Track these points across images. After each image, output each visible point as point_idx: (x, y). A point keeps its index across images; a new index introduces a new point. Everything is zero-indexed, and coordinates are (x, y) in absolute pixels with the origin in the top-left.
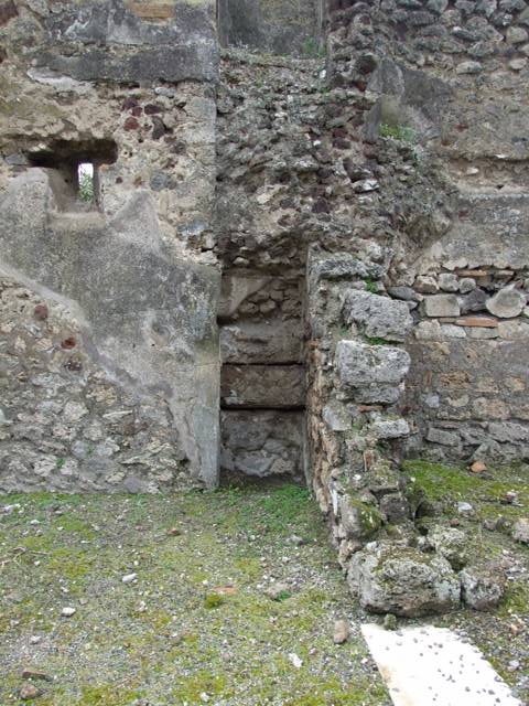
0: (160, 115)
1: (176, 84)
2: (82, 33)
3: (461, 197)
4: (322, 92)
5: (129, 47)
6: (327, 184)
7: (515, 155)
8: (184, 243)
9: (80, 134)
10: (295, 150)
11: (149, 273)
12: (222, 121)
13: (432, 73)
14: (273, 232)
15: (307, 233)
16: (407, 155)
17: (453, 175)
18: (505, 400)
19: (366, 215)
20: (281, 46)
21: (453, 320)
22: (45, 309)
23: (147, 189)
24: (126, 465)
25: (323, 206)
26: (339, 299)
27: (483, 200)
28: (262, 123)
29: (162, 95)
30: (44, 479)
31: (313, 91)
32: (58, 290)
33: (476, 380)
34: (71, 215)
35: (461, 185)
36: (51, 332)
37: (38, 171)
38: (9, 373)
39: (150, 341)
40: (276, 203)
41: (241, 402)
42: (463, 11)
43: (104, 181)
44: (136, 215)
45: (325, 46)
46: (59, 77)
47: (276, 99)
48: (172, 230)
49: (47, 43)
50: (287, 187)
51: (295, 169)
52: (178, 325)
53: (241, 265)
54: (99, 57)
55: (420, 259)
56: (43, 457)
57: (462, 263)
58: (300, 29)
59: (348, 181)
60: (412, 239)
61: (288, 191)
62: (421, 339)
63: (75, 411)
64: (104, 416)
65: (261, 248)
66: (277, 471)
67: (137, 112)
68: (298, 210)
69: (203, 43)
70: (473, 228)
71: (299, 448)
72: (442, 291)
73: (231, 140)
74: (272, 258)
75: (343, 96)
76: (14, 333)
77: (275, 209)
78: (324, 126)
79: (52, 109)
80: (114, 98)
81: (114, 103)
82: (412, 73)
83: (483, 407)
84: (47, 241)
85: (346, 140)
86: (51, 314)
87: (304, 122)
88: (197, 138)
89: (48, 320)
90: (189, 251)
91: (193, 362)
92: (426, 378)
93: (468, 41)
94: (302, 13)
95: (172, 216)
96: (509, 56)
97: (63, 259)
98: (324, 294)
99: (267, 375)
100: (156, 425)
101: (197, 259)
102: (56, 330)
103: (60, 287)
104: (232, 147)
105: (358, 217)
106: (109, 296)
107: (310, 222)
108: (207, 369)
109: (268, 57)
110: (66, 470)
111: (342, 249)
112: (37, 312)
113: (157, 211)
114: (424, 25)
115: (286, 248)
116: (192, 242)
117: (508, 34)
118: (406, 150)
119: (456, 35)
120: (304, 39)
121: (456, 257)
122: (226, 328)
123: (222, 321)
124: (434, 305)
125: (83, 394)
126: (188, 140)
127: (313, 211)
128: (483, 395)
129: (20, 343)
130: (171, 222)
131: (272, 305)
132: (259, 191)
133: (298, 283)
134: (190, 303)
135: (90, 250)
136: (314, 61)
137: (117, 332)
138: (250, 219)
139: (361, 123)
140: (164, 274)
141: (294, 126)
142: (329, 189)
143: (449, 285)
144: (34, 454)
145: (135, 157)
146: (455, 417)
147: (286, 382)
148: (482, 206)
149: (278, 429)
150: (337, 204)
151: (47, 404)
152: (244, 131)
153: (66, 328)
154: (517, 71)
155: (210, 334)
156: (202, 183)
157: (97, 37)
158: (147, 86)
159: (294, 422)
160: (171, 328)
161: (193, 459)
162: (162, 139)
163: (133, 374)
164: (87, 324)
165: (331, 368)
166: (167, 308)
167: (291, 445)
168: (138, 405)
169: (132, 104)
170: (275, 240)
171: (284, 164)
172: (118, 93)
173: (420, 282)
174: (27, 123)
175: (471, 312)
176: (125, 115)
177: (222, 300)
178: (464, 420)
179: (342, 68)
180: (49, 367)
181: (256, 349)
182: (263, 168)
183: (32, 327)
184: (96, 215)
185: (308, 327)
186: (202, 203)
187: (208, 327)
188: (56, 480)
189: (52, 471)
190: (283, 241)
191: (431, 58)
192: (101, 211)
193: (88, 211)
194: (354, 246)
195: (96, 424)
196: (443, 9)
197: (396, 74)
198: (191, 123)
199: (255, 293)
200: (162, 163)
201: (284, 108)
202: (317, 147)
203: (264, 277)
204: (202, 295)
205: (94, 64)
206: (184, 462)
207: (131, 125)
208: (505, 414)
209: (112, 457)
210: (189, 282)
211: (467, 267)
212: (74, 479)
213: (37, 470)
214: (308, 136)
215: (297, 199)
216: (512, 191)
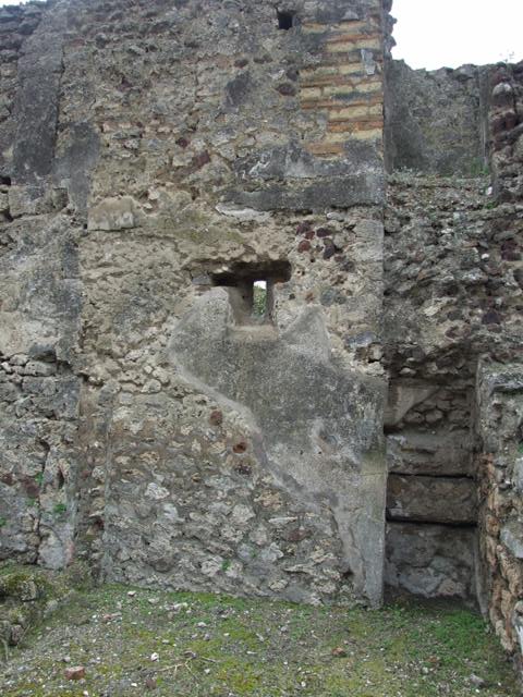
0: (330, 237)
1: (346, 209)
2: (263, 172)
4: (488, 208)
5: (304, 180)
6: (497, 296)
8: (352, 355)
9: (259, 257)
10: (463, 264)
11: (318, 383)
12: (389, 239)
14: (441, 343)
15: (477, 344)
20: (444, 168)
22: (220, 414)
23: (319, 305)
24: (289, 573)
25: (493, 317)
26: (515, 413)
28: (429, 239)
29: (333, 219)
30: (210, 580)
31: (480, 207)
32: (233, 397)
34: (247, 329)
36: (224, 436)
37: (220, 289)
38: (185, 473)
39: (317, 449)
40: (443, 315)
41: (407, 515)
43: (279, 297)
44: (307, 329)
45: (490, 164)
46: (242, 209)
47: (442, 217)
48: (340, 342)
49: (234, 182)
50: (455, 299)
51: (463, 282)
52: (345, 434)
53: (408, 375)
54: (277, 191)
56: (210, 557)
58: (463, 150)
59: (520, 292)
61: (456, 304)
63: (243, 514)
64: (271, 521)
65: (429, 359)
66: (445, 592)
67: (310, 235)
68: (468, 322)
69: (371, 172)
71: (470, 569)
73: (399, 257)
74: (440, 368)
75: (511, 210)
76: (192, 436)
77: (442, 321)
78: (491, 239)
79: (235, 236)
80: (289, 224)
81: (289, 229)
84: (225, 352)
85: (517, 251)
86: (226, 419)
87: (471, 237)
88: (365, 256)
89: (223, 425)
90: (356, 362)
91: (359, 471)
94: (464, 136)
95: (341, 329)
97: (239, 368)
98: (498, 407)
99: (434, 487)
100: (321, 534)
101: (364, 370)
102: (229, 434)
103: (235, 394)
104: (399, 264)
106: (279, 404)
107: (480, 333)
108: (373, 479)
109: (433, 178)
110: (231, 573)
111: (515, 360)
112: (213, 417)
113: (326, 324)
115: (454, 359)
116: (360, 354)
120: (467, 159)
122: (391, 437)
123: (389, 430)
125: (251, 498)
126: (358, 259)
127: (483, 322)
129: (196, 446)
130: (339, 334)
131: (438, 415)
132: (426, 303)
133: (467, 393)
134: (357, 413)
135: (264, 360)
136: (479, 179)
137: (286, 439)
138: (418, 331)
140: (333, 384)
141: (461, 241)
142: (499, 301)
144: (202, 554)
145: (307, 276)
147: (455, 496)
149: (447, 546)
150: (509, 314)
151: (217, 505)
152: (411, 248)
153: (238, 433)
155: (377, 444)
156: (371, 297)
157: (276, 174)
158: (319, 213)
159: (464, 540)
160: (338, 436)
161: (358, 572)
162: (332, 258)
163: (300, 480)
164: (258, 431)
165: (510, 487)
166: (335, 417)
167: (461, 565)
168: (303, 512)
169: (305, 229)
170: (443, 351)
171: (452, 278)
172: (293, 219)
174: (213, 249)
176: (299, 239)
177: (388, 409)
179: (510, 183)
180: (221, 469)
181: (421, 460)
182: (430, 283)
183: (208, 431)
184: (269, 328)
185: (479, 438)
186: (370, 317)
187: (374, 438)
188: (221, 582)
189: (218, 573)
190: (451, 352)
192: (274, 324)
193: (262, 324)
195: (262, 528)
198: (360, 243)
199: (421, 403)
200: (332, 280)
201: (451, 225)
202: (485, 260)
203: (431, 387)
204: (369, 405)
205: (273, 196)
206: (348, 574)
207: (304, 247)
209: (276, 563)
210: (356, 392)
212: (238, 582)
213: (204, 570)
214: (475, 249)
215: (465, 311)
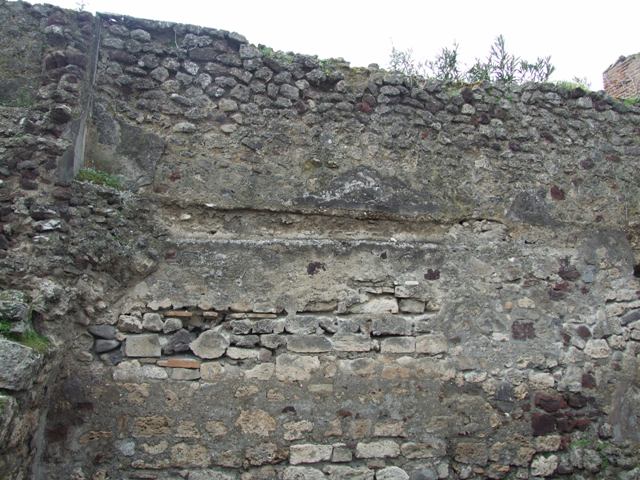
3: (168, 240)
4: (17, 137)
6: (5, 222)
7: (223, 204)
13: (149, 129)
16: (112, 199)
17: (167, 219)
18: (206, 446)
19: (41, 253)
21: (154, 361)
27: (190, 244)
31: (11, 135)
33: (176, 424)
35: (175, 229)
42: (181, 82)
55: (124, 298)
57: (166, 303)
59: (29, 220)
60: (116, 278)
62: (118, 380)
70: (179, 270)
72: (145, 330)
75: (32, 142)
78: (13, 167)
82: (130, 128)
83: (182, 453)
92: (121, 423)
93: (185, 106)
96: (221, 121)
105: (34, 256)
111: (13, 286)
114: (147, 90)
117: (220, 104)
118: (110, 195)
119: (174, 100)
121: (161, 297)
124: (134, 345)
128: (183, 440)
139: (54, 167)
142: (7, 227)
143: (151, 324)
146: (151, 466)
148: (190, 249)
150: (19, 241)
154: (228, 134)
173: (122, 321)
175: (174, 353)
178: (162, 469)
179: (39, 117)
191: (149, 117)
194: (28, 284)
196: (163, 79)
197: (113, 128)
208: (205, 462)
211: (171, 308)
216: (223, 236)
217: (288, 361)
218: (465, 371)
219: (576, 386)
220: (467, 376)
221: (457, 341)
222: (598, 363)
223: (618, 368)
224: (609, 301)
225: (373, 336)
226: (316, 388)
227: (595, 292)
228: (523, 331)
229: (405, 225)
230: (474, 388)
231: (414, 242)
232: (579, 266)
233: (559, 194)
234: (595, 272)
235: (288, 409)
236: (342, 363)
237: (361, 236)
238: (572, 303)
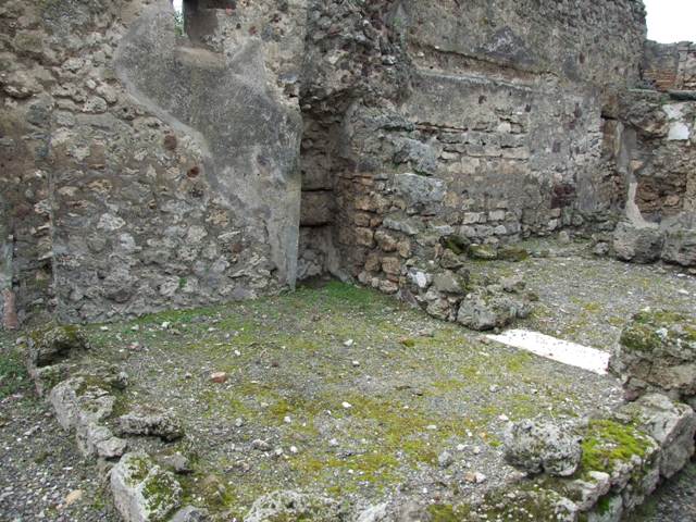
3: (418, 73)
6: (369, 55)
7: (443, 48)
8: (282, 89)
10: (355, 25)
11: (257, 113)
14: (337, 87)
15: (357, 90)
17: (412, 55)
22: (174, 138)
23: (259, 39)
24: (234, 278)
30: (169, 299)
32: (186, 122)
36: (178, 161)
38: (141, 200)
39: (257, 171)
40: (339, 65)
43: (227, 25)
44: (250, 60)
48: (274, 77)
50: (348, 54)
51: (355, 40)
52: (277, 158)
56: (168, 278)
59: (380, 55)
61: (347, 57)
63: (196, 234)
64: (220, 237)
65: (325, 98)
66: (312, 274)
68: (353, 72)
70: (422, 95)
71: (325, 255)
73: (317, 8)
74: (326, 106)
76: (145, 162)
77: (338, 69)
78: (368, 9)
84: (177, 73)
85: (379, 22)
86: (180, 144)
87: (358, 4)
89: (178, 150)
90: (284, 96)
91: (285, 189)
95: (276, 65)
97: (191, 92)
98: (382, 139)
99: (308, 199)
100: (257, 242)
101: (288, 103)
102: (183, 160)
103: (188, 119)
104: (318, 14)
105: (384, 82)
106: (227, 131)
107: (361, 82)
110: (188, 288)
112: (166, 142)
113: (264, 58)
115: (337, 100)
116: (287, 89)
125: (203, 219)
127: (362, 74)
129: (151, 172)
130: (274, 69)
131: (311, 143)
132: (330, 52)
134: (285, 140)
135: (213, 87)
137: (233, 163)
138: (324, 75)
139: (386, 11)
140: (268, 115)
141: (353, 5)
144: (160, 277)
145: (251, 8)
147: (319, 205)
149: (313, 241)
150: (371, 70)
151: (173, 229)
153: (192, 158)
156: (297, 40)
159: (322, 235)
160: (272, 160)
161: (281, 267)
163: (243, 199)
164: (209, 155)
165: (392, 193)
166: (270, 143)
167: (320, 253)
168: (244, 226)
171: (350, 35)
180: (177, 195)
182: (336, 36)
183: (162, 155)
186: (298, 59)
188: (179, 298)
189: (176, 292)
194: (381, 103)
195: (213, 244)
200: (269, 17)
202: (366, 26)
206: (274, 270)
209: (224, 273)
210: (285, 122)
212: (194, 295)
213: (164, 291)
214: (360, 15)
215: (351, 64)
216: (438, 71)
217: (467, 161)
218: (534, 170)
219: (571, 182)
220: (534, 173)
221: (532, 152)
222: (580, 168)
223: (585, 172)
224: (589, 132)
225: (502, 147)
226: (478, 178)
227: (585, 125)
228: (557, 148)
229: (518, 73)
230: (535, 181)
231: (521, 85)
232: (582, 109)
233: (582, 59)
234: (587, 113)
235: (465, 192)
236: (489, 163)
237: (500, 79)
238: (576, 131)
